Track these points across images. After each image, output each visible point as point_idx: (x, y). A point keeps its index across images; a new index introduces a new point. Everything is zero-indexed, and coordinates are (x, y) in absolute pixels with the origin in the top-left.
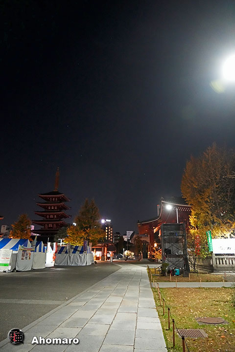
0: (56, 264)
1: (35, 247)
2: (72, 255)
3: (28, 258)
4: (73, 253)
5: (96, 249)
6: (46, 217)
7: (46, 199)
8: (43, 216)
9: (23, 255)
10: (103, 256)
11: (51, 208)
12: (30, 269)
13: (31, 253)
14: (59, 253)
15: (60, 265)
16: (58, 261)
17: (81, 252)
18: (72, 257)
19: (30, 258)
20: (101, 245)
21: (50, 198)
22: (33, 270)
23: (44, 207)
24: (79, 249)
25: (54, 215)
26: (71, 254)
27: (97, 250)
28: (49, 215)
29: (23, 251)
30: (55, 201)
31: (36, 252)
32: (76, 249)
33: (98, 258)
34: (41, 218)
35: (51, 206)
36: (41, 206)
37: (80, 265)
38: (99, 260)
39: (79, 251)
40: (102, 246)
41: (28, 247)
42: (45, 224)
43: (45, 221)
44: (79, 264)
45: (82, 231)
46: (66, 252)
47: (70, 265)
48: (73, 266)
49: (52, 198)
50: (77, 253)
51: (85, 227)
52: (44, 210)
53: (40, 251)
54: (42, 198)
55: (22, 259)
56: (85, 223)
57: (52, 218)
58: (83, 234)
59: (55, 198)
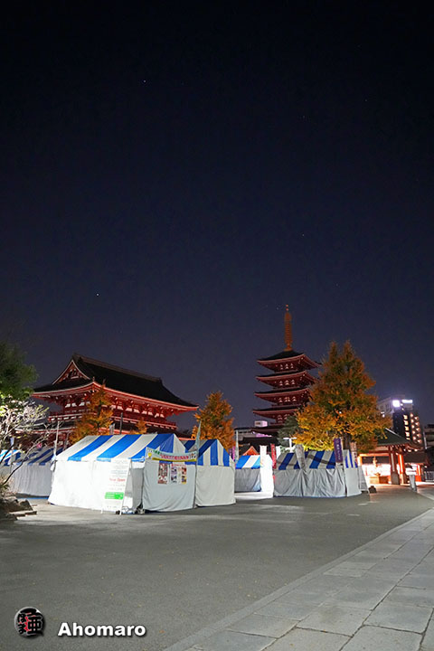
0: (277, 494)
1: (196, 453)
2: (310, 473)
3: (179, 479)
4: (310, 467)
5: (377, 458)
6: (277, 401)
7: (273, 367)
8: (271, 399)
9: (162, 473)
10: (394, 472)
11: (283, 383)
12: (190, 507)
13: (187, 466)
14: (280, 469)
15: (287, 495)
16: (282, 486)
17: (331, 465)
18: (310, 477)
19: (184, 481)
20: (387, 449)
21: (279, 364)
22: (198, 509)
23: (271, 383)
24: (326, 458)
25: (291, 397)
26: (308, 469)
27: (380, 461)
28: (283, 397)
29: (161, 462)
30: (290, 369)
31: (201, 463)
32: (317, 460)
33: (383, 479)
34: (269, 405)
35: (284, 380)
36: (265, 382)
37: (332, 495)
38: (387, 483)
39: (324, 462)
40: (389, 452)
41: (175, 453)
42: (276, 415)
43: (276, 409)
44: (329, 494)
45: (329, 416)
46: (297, 466)
47: (309, 495)
48: (316, 498)
49: (284, 364)
50: (322, 466)
51: (335, 407)
52: (271, 388)
53: (214, 462)
54: (266, 366)
55: (161, 482)
56: (334, 399)
57: (287, 403)
58: (333, 424)
59: (289, 363)
